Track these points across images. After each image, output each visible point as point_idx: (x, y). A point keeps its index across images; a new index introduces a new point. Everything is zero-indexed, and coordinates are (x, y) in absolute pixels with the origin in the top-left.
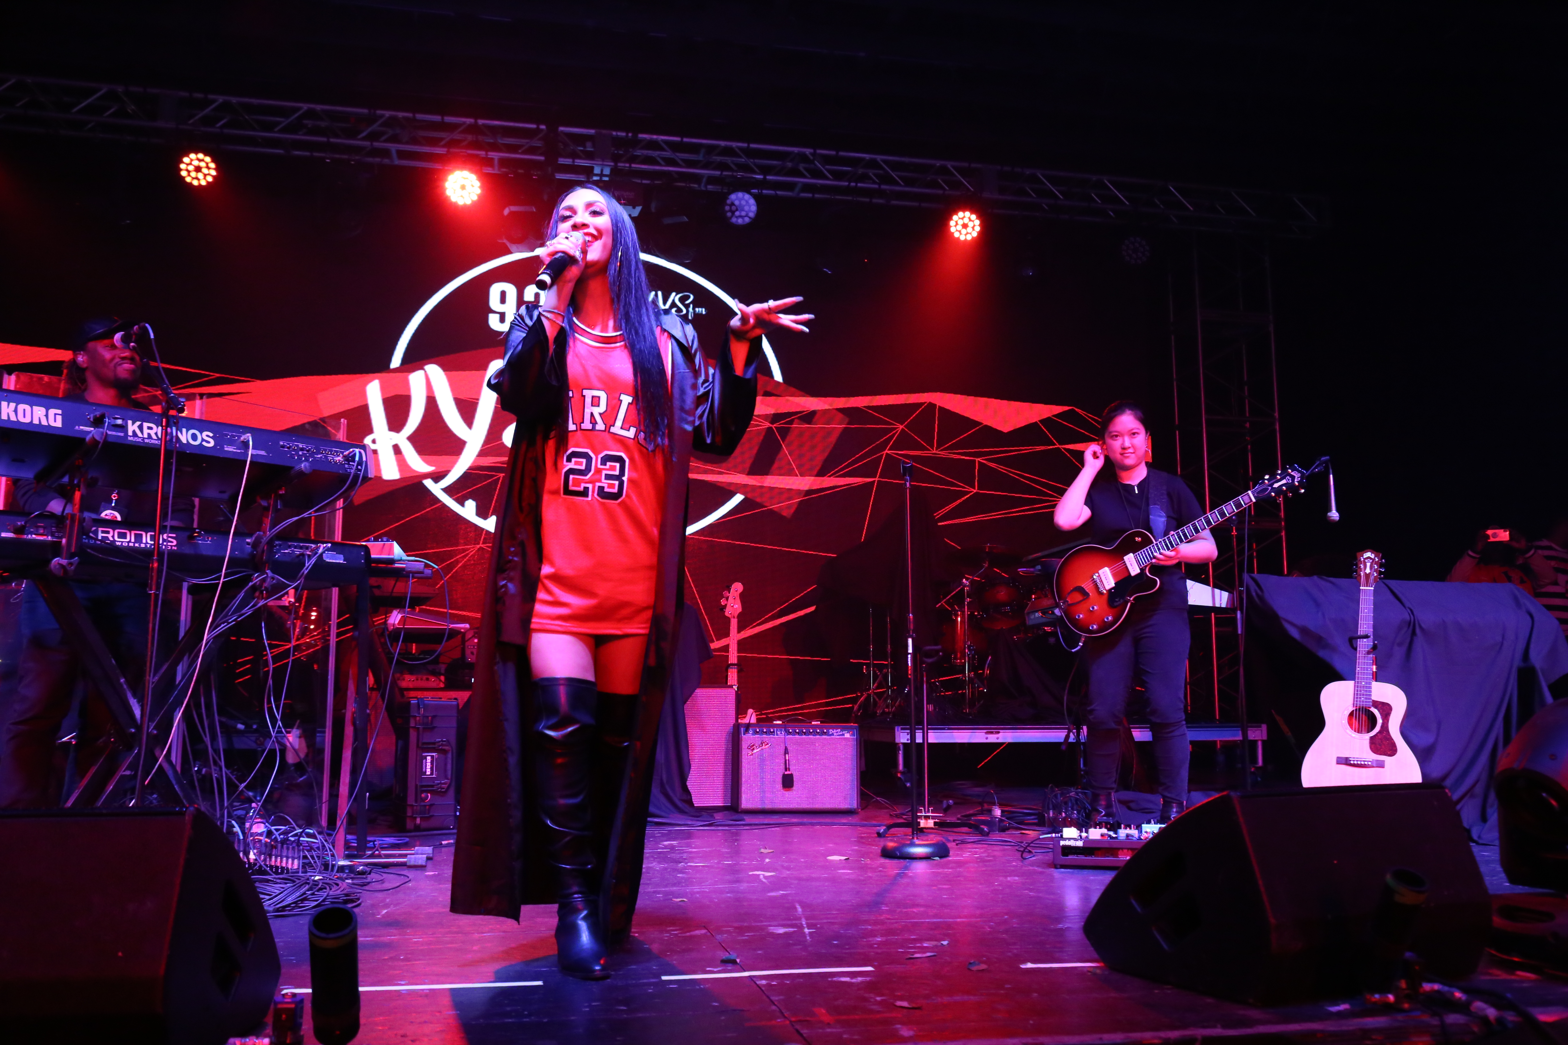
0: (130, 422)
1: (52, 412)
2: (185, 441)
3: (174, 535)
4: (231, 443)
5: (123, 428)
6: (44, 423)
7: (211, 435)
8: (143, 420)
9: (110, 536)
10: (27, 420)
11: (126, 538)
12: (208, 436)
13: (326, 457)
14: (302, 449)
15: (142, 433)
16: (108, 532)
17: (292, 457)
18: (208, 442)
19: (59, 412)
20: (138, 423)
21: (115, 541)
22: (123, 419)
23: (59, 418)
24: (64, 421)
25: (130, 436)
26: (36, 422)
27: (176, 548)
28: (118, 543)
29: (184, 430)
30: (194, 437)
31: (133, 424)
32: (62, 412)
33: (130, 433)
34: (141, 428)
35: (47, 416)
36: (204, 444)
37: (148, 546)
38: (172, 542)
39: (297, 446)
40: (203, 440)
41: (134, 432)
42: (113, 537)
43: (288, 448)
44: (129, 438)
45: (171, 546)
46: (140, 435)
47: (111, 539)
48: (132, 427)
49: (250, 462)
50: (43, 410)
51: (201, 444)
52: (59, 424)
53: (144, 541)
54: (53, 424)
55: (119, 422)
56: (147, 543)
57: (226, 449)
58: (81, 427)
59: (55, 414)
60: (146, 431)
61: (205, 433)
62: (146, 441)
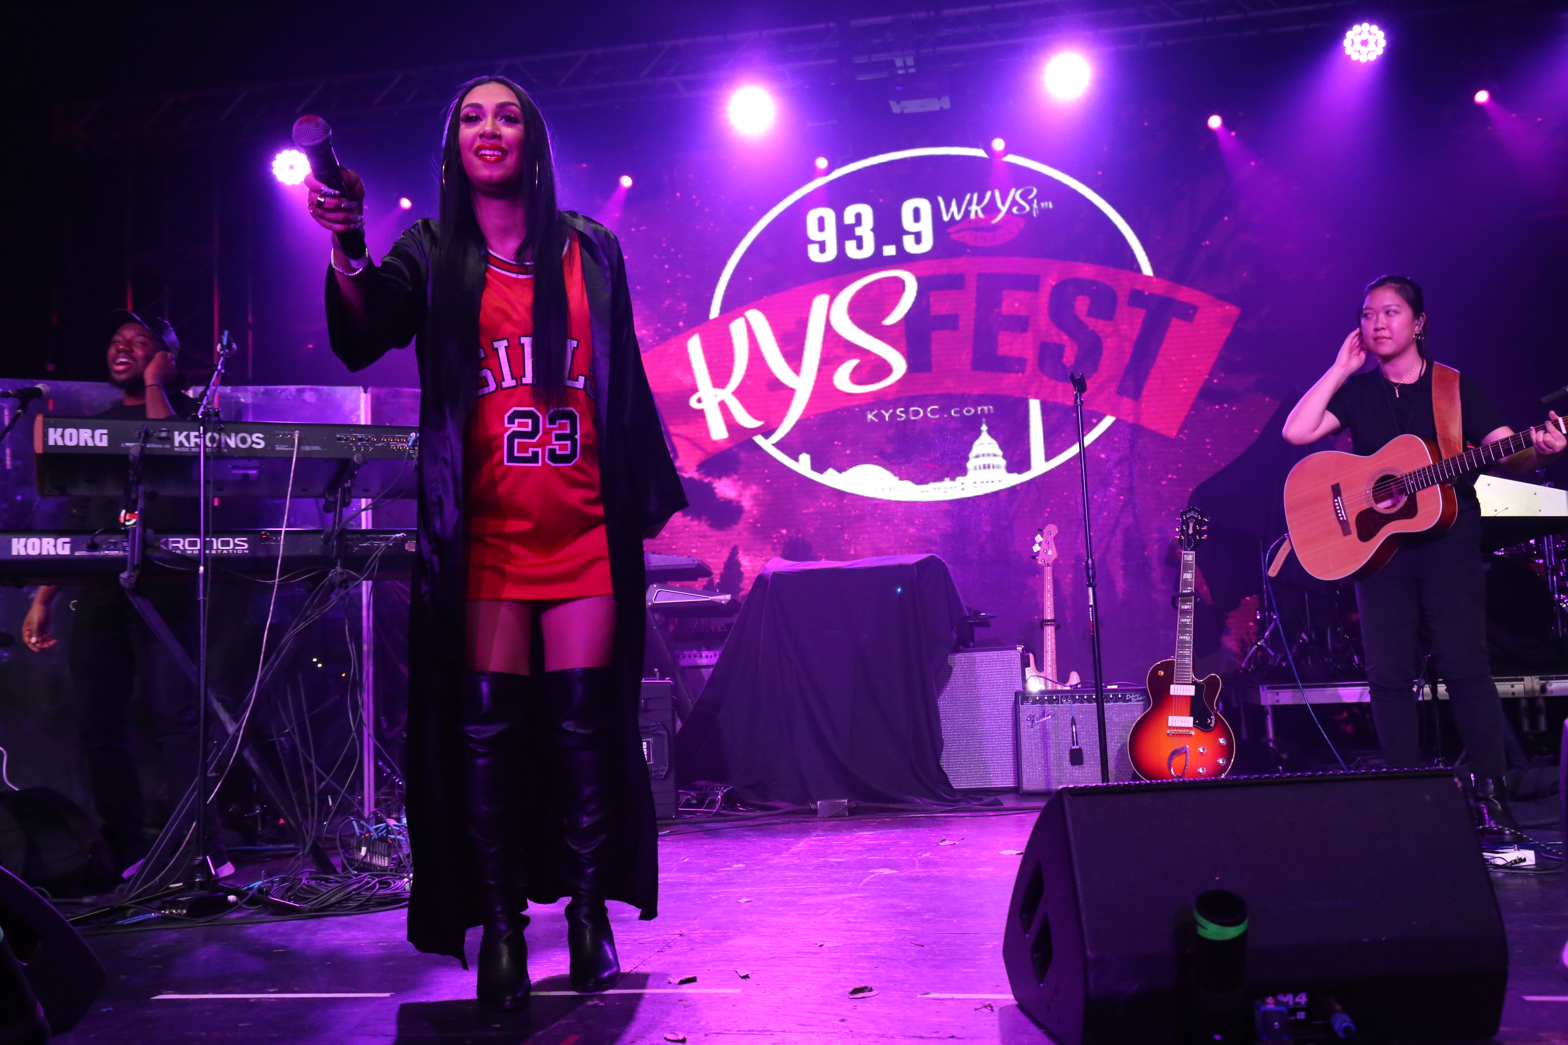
0: (176, 433)
1: (98, 432)
2: (233, 445)
3: (245, 539)
4: (282, 442)
5: (170, 439)
6: (90, 444)
7: (261, 436)
8: (190, 430)
9: (180, 546)
10: (74, 443)
11: (196, 546)
12: (258, 438)
13: (388, 444)
14: (361, 440)
15: (189, 443)
16: (178, 542)
17: (351, 448)
18: (258, 444)
19: (105, 431)
20: (185, 433)
21: (185, 550)
22: (168, 431)
23: (105, 438)
24: (110, 440)
25: (177, 447)
26: (82, 444)
27: (247, 552)
28: (189, 552)
29: (233, 435)
30: (244, 441)
31: (180, 434)
32: (108, 431)
33: (177, 444)
34: (188, 438)
35: (93, 437)
36: (254, 446)
37: (219, 551)
38: (244, 546)
39: (355, 437)
40: (253, 442)
41: (181, 443)
42: (184, 546)
43: (346, 440)
44: (176, 449)
45: (243, 550)
46: (186, 444)
47: (182, 548)
48: (179, 438)
49: (297, 458)
50: (89, 432)
51: (251, 447)
52: (105, 443)
53: (215, 547)
54: (99, 444)
55: (164, 434)
56: (218, 549)
57: (278, 449)
58: (127, 444)
59: (102, 434)
60: (193, 440)
61: (255, 436)
62: (193, 450)
